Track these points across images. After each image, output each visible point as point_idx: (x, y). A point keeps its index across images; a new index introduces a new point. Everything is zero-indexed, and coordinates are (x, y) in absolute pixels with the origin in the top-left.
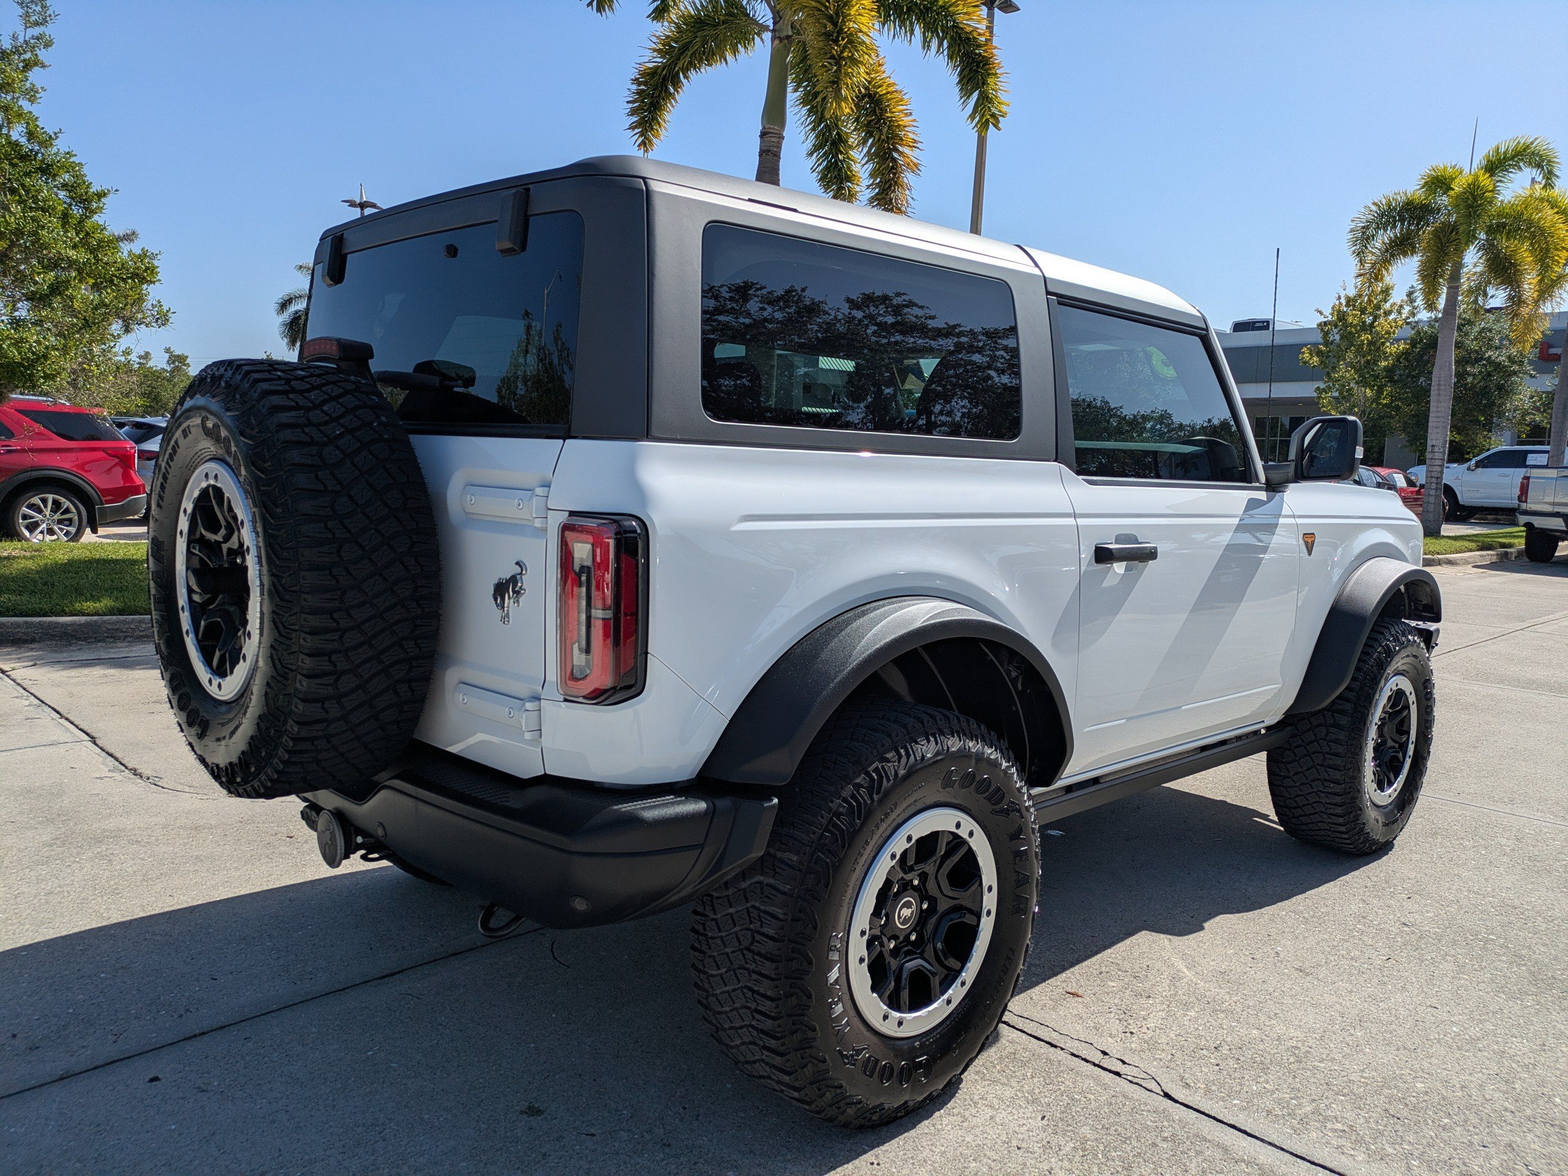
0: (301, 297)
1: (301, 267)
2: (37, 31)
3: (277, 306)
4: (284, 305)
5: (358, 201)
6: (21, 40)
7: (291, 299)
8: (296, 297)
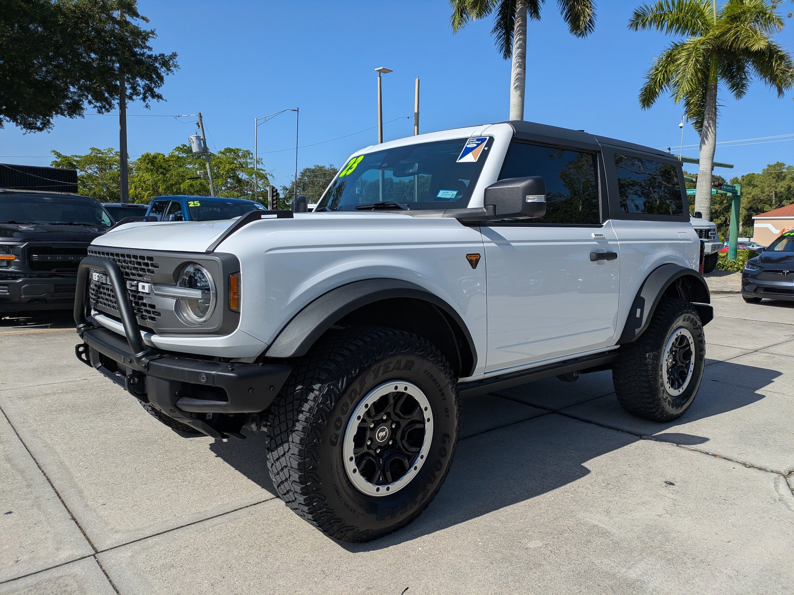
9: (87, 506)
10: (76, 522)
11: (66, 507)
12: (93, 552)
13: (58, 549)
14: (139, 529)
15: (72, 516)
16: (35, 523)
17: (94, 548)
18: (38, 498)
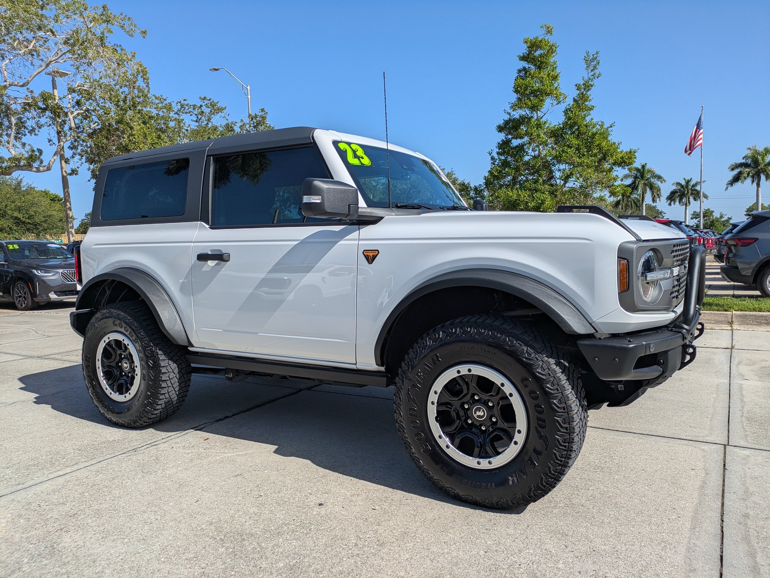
2: (592, 73)
6: (586, 79)
9: (707, 474)
10: (724, 465)
11: (724, 481)
12: (727, 446)
13: (749, 456)
14: (687, 445)
15: (724, 471)
16: (755, 479)
17: (725, 449)
18: (743, 499)
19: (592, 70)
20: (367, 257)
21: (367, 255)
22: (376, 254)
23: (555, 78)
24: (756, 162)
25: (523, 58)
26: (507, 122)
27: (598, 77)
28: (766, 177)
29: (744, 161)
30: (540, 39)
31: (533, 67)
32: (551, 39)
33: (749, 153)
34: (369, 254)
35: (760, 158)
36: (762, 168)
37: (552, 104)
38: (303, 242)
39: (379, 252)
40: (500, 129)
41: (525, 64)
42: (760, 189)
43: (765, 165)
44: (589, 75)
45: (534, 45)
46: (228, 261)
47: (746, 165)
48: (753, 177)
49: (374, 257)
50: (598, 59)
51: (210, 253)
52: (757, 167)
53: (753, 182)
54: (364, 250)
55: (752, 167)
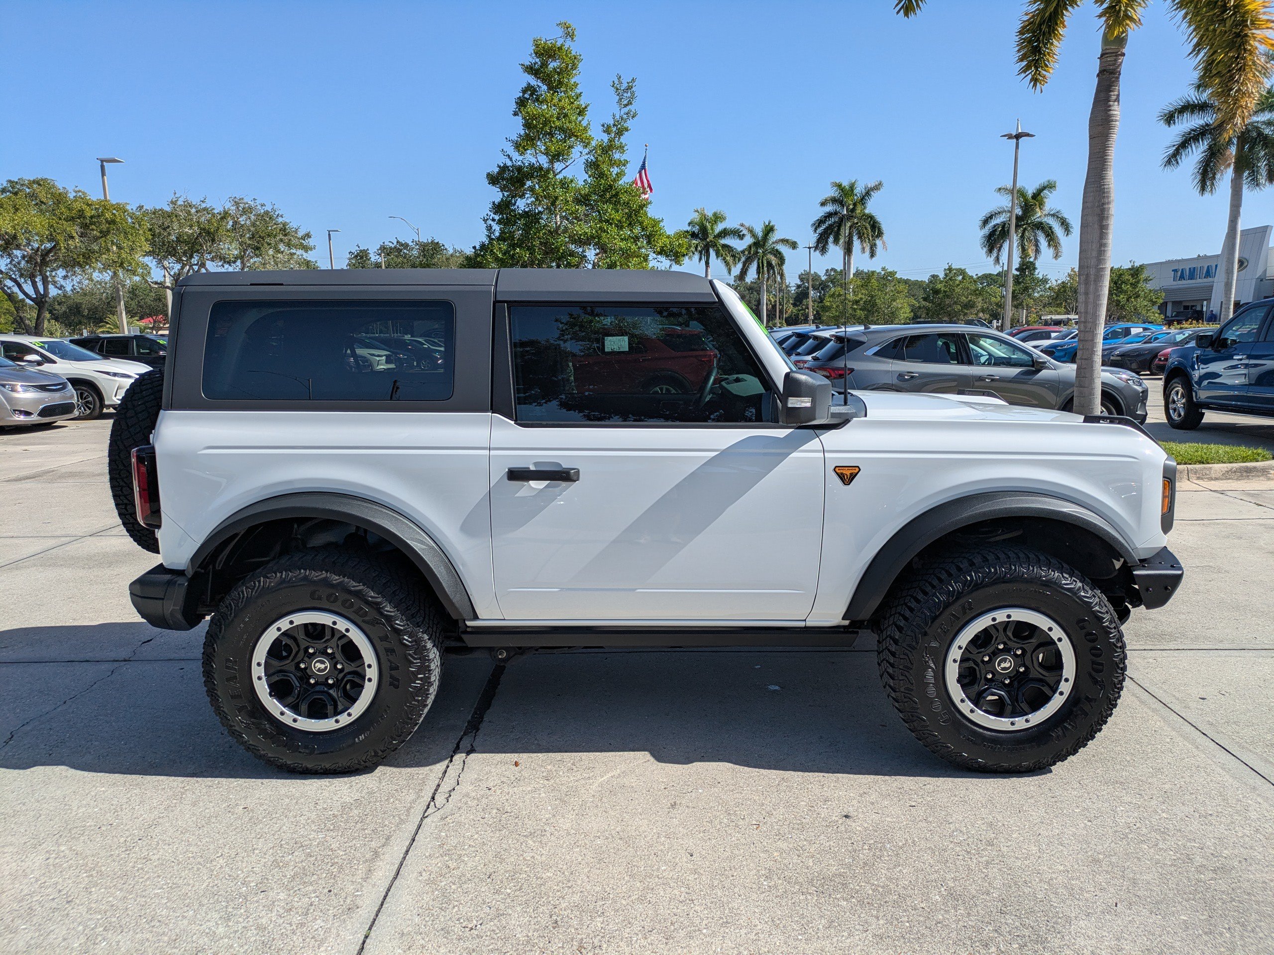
0: (999, 213)
1: (1000, 189)
2: (626, 110)
3: (980, 223)
4: (985, 222)
5: (1014, 134)
6: (618, 117)
7: (992, 215)
8: (996, 214)
19: (626, 106)
20: (841, 477)
21: (842, 474)
22: (856, 471)
23: (582, 112)
24: (704, 231)
25: (531, 70)
26: (503, 169)
27: (633, 117)
28: (716, 254)
29: (689, 228)
30: (559, 44)
31: (545, 87)
32: (573, 47)
33: (696, 217)
34: (844, 472)
35: (708, 226)
36: (711, 241)
37: (581, 153)
38: (725, 454)
39: (860, 470)
40: (493, 180)
41: (533, 81)
42: (709, 270)
43: (715, 237)
44: (622, 113)
45: (546, 52)
46: (575, 481)
47: (694, 235)
48: (701, 252)
49: (853, 477)
50: (634, 89)
51: (532, 468)
52: (706, 239)
53: (700, 259)
54: (836, 467)
55: (700, 239)
